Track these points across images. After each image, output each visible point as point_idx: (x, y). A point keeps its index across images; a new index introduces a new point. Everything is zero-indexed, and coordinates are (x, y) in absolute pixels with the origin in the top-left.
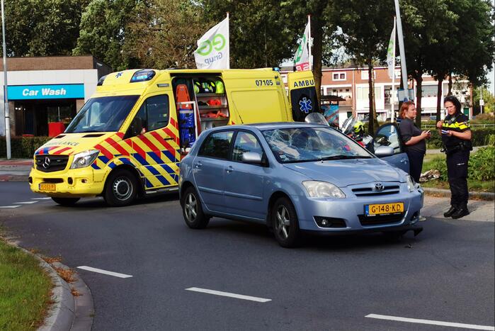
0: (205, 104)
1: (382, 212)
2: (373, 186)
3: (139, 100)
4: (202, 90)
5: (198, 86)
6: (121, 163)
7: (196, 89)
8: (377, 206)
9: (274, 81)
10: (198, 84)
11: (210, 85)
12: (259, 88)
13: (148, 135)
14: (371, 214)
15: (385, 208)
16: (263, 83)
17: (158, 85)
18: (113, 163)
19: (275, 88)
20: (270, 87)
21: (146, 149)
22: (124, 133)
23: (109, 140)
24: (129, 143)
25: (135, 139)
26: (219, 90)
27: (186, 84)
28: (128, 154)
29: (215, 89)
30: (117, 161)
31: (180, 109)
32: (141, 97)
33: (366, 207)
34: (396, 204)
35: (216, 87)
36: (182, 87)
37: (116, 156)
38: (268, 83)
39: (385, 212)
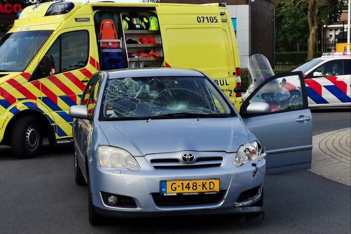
0: (135, 42)
1: (186, 190)
2: (179, 156)
3: (52, 36)
4: (131, 26)
5: (127, 21)
6: (26, 108)
7: (125, 24)
8: (179, 183)
9: (219, 18)
10: (128, 19)
11: (142, 21)
12: (201, 25)
13: (61, 77)
14: (169, 192)
15: (191, 186)
16: (206, 20)
17: (76, 19)
18: (15, 107)
19: (221, 26)
20: (214, 25)
21: (58, 92)
22: (31, 73)
23: (12, 82)
24: (37, 85)
25: (44, 81)
26: (153, 27)
27: (113, 20)
28: (35, 98)
29: (148, 25)
30: (20, 106)
31: (103, 48)
32: (54, 33)
33: (163, 183)
34: (208, 182)
35: (149, 22)
36: (108, 23)
37: (20, 100)
38: (212, 20)
39: (191, 190)
